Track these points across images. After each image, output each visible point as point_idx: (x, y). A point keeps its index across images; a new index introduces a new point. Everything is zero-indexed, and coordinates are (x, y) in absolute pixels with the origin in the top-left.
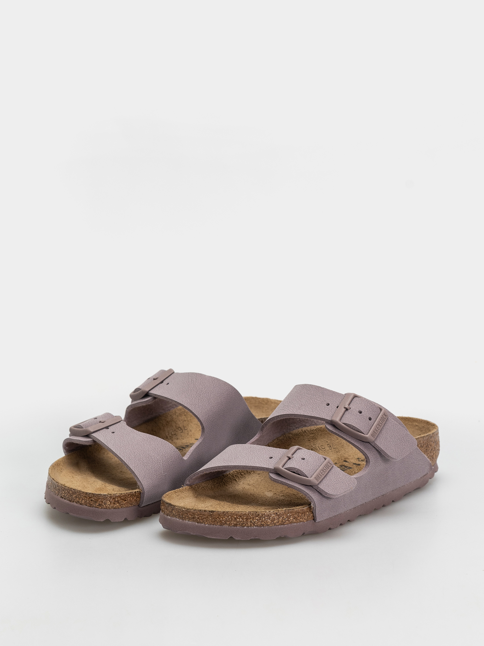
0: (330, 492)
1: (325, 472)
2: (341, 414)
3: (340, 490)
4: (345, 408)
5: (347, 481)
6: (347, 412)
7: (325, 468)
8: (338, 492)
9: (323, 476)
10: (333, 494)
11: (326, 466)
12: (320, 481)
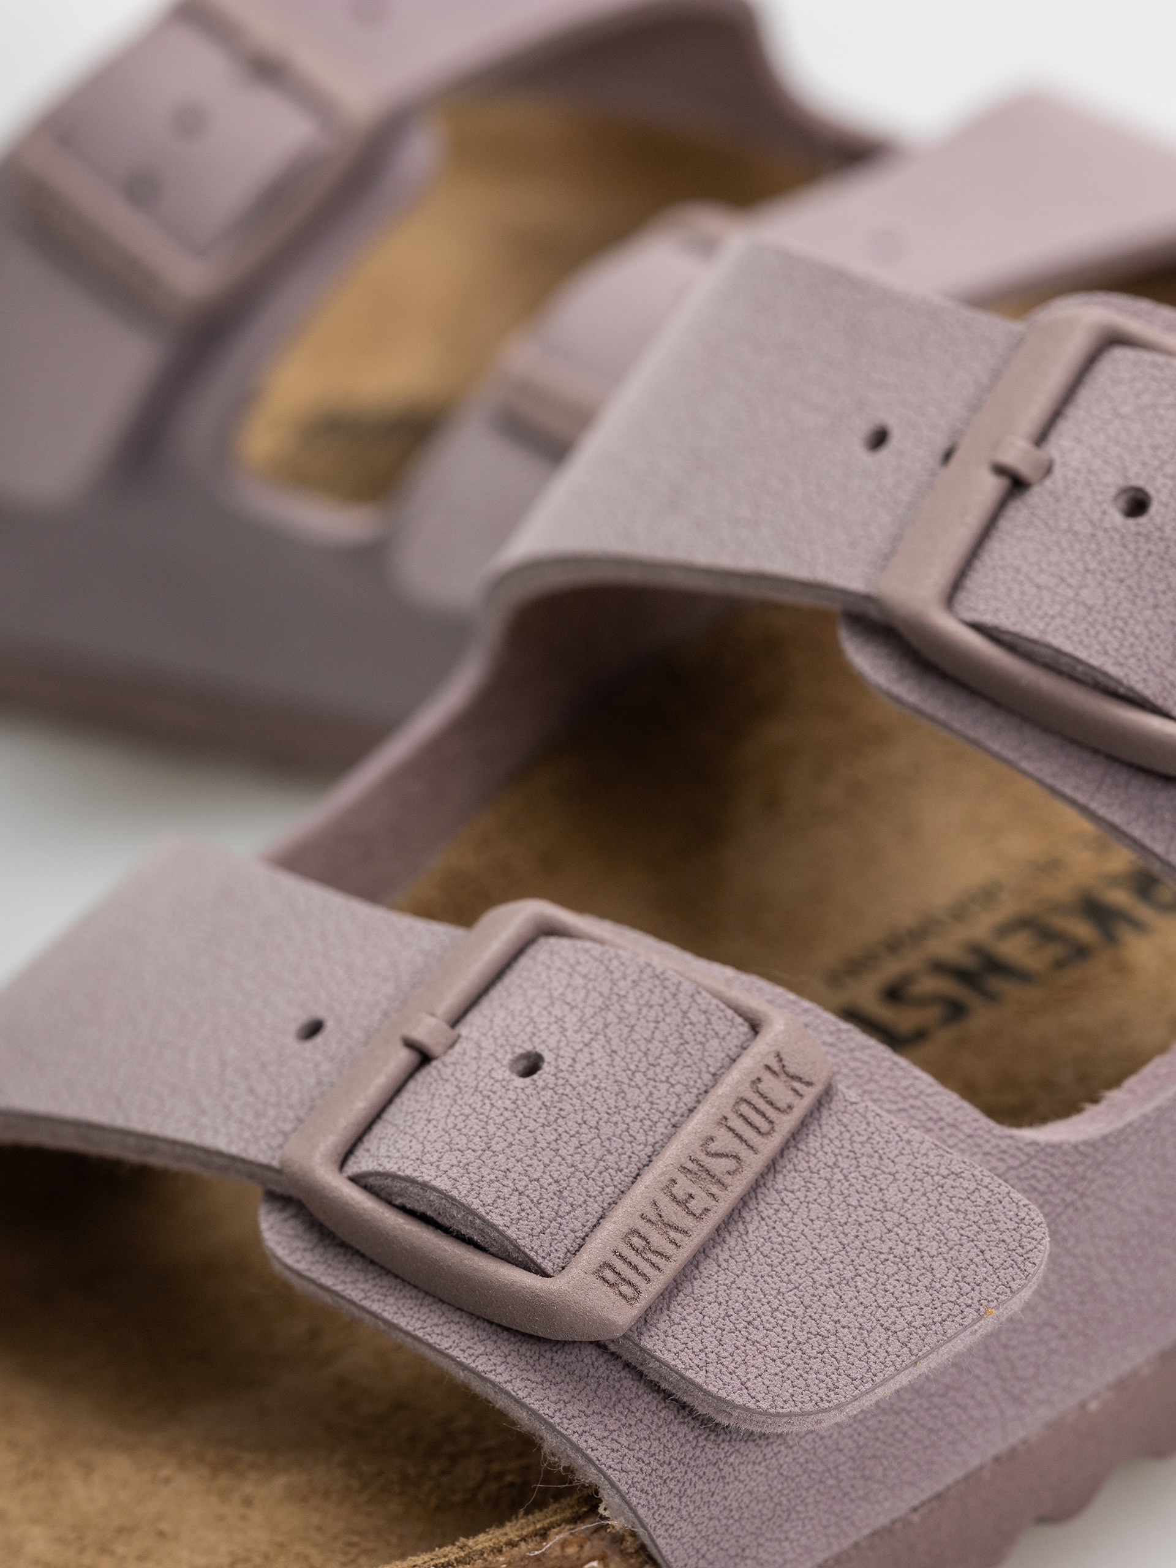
0: (757, 1387)
1: (727, 1180)
2: (961, 535)
3: (862, 1350)
4: (1000, 470)
5: (953, 1235)
6: (1018, 512)
7: (724, 1141)
8: (843, 1381)
9: (702, 1230)
10: (789, 1408)
11: (744, 1109)
12: (650, 1291)
